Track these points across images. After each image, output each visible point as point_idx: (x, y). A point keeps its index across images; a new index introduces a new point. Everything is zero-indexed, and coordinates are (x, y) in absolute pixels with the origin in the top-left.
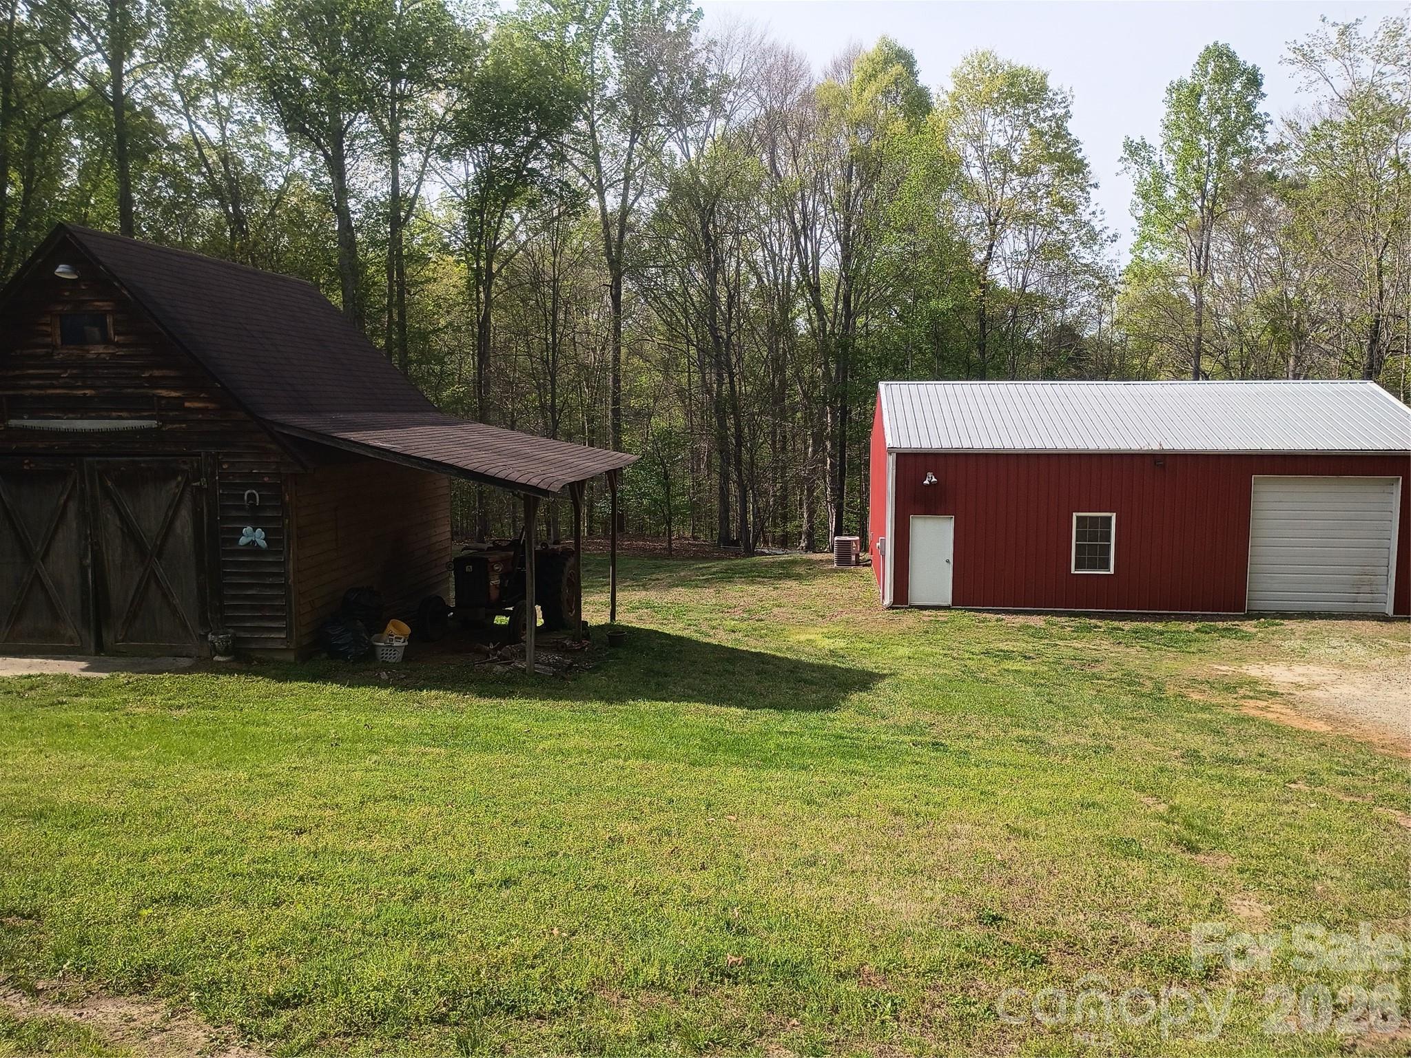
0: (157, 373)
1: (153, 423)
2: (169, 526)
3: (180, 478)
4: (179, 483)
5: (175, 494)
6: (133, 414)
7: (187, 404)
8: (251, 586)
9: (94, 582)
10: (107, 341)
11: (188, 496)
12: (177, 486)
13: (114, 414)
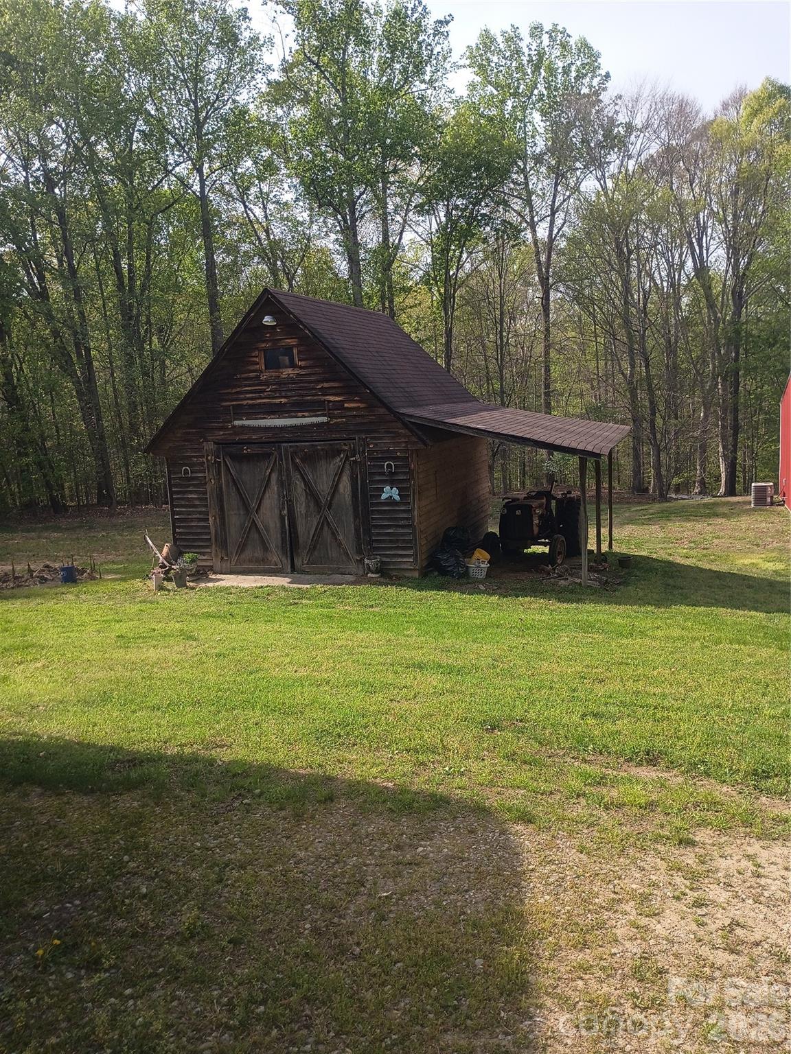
0: (326, 385)
1: (324, 419)
2: (335, 488)
3: (342, 455)
4: (342, 459)
5: (339, 466)
6: (312, 414)
7: (346, 405)
8: (389, 527)
9: (289, 526)
10: (293, 365)
11: (347, 467)
12: (341, 461)
13: (300, 414)
